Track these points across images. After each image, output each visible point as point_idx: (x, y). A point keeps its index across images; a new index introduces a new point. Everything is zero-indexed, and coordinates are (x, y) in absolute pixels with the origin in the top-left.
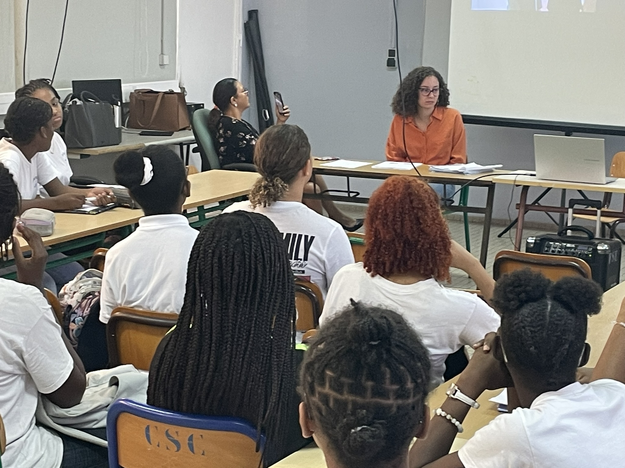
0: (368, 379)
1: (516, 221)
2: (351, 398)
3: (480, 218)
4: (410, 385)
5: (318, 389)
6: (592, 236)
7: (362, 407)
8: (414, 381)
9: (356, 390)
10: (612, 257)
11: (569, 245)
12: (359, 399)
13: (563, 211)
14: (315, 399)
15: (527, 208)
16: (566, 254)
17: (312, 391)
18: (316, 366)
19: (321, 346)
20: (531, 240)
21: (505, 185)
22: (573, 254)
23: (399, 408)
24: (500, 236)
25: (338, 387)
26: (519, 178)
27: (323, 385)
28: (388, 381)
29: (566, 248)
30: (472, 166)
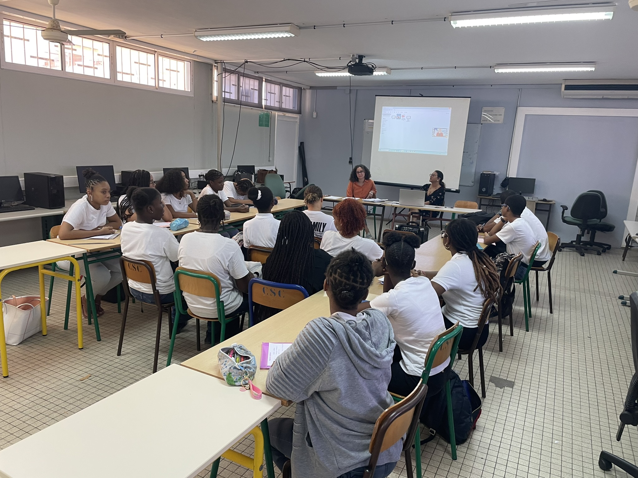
1: (392, 220)
3: (380, 218)
5: (333, 275)
6: (418, 225)
7: (348, 285)
9: (348, 279)
10: (425, 233)
12: (348, 282)
13: (409, 216)
14: (332, 278)
15: (396, 215)
16: (409, 231)
17: (331, 275)
18: (335, 267)
19: (338, 261)
20: (397, 226)
21: (389, 206)
22: (412, 231)
23: (360, 288)
24: (387, 225)
25: (341, 276)
26: (393, 204)
27: (335, 273)
28: (359, 278)
29: (409, 229)
30: (377, 199)
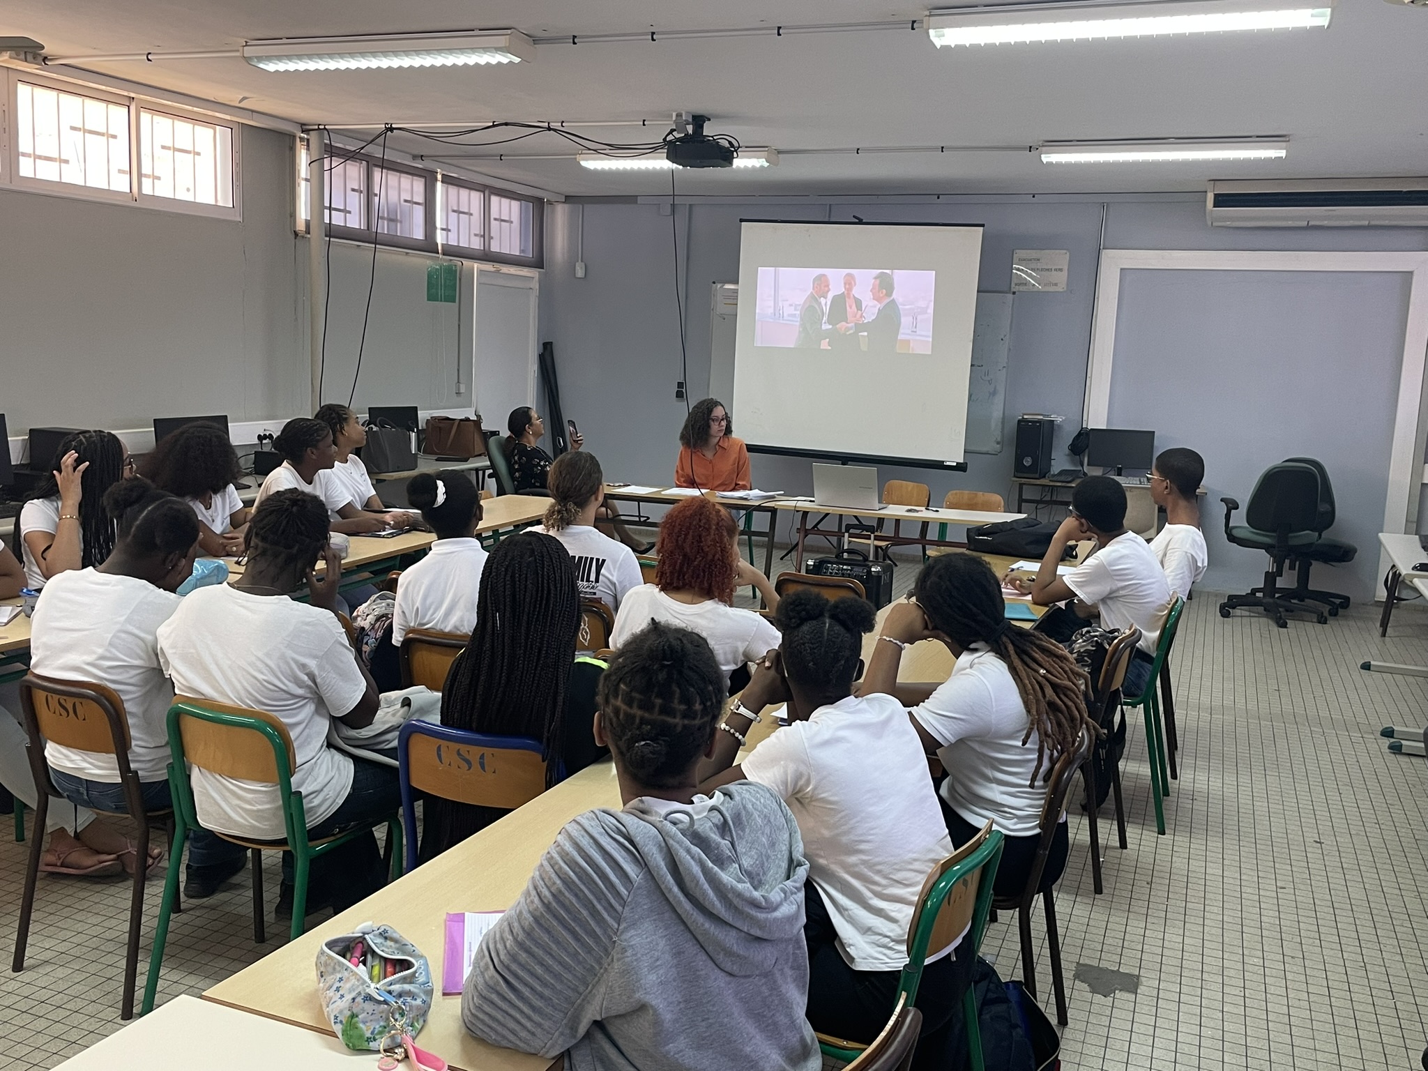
0: (657, 696)
1: (797, 544)
2: (639, 713)
3: (763, 542)
4: (698, 707)
5: (612, 701)
6: (866, 559)
7: (649, 722)
8: (703, 703)
9: (646, 706)
10: (884, 578)
11: (845, 567)
12: (647, 715)
13: (840, 535)
14: (609, 710)
15: (807, 533)
16: (843, 575)
17: (607, 702)
19: (620, 660)
20: (811, 562)
21: (786, 510)
22: (849, 576)
23: (685, 727)
24: (782, 559)
25: (629, 702)
26: (799, 504)
27: (616, 697)
28: (676, 701)
29: (843, 569)
30: (756, 492)
